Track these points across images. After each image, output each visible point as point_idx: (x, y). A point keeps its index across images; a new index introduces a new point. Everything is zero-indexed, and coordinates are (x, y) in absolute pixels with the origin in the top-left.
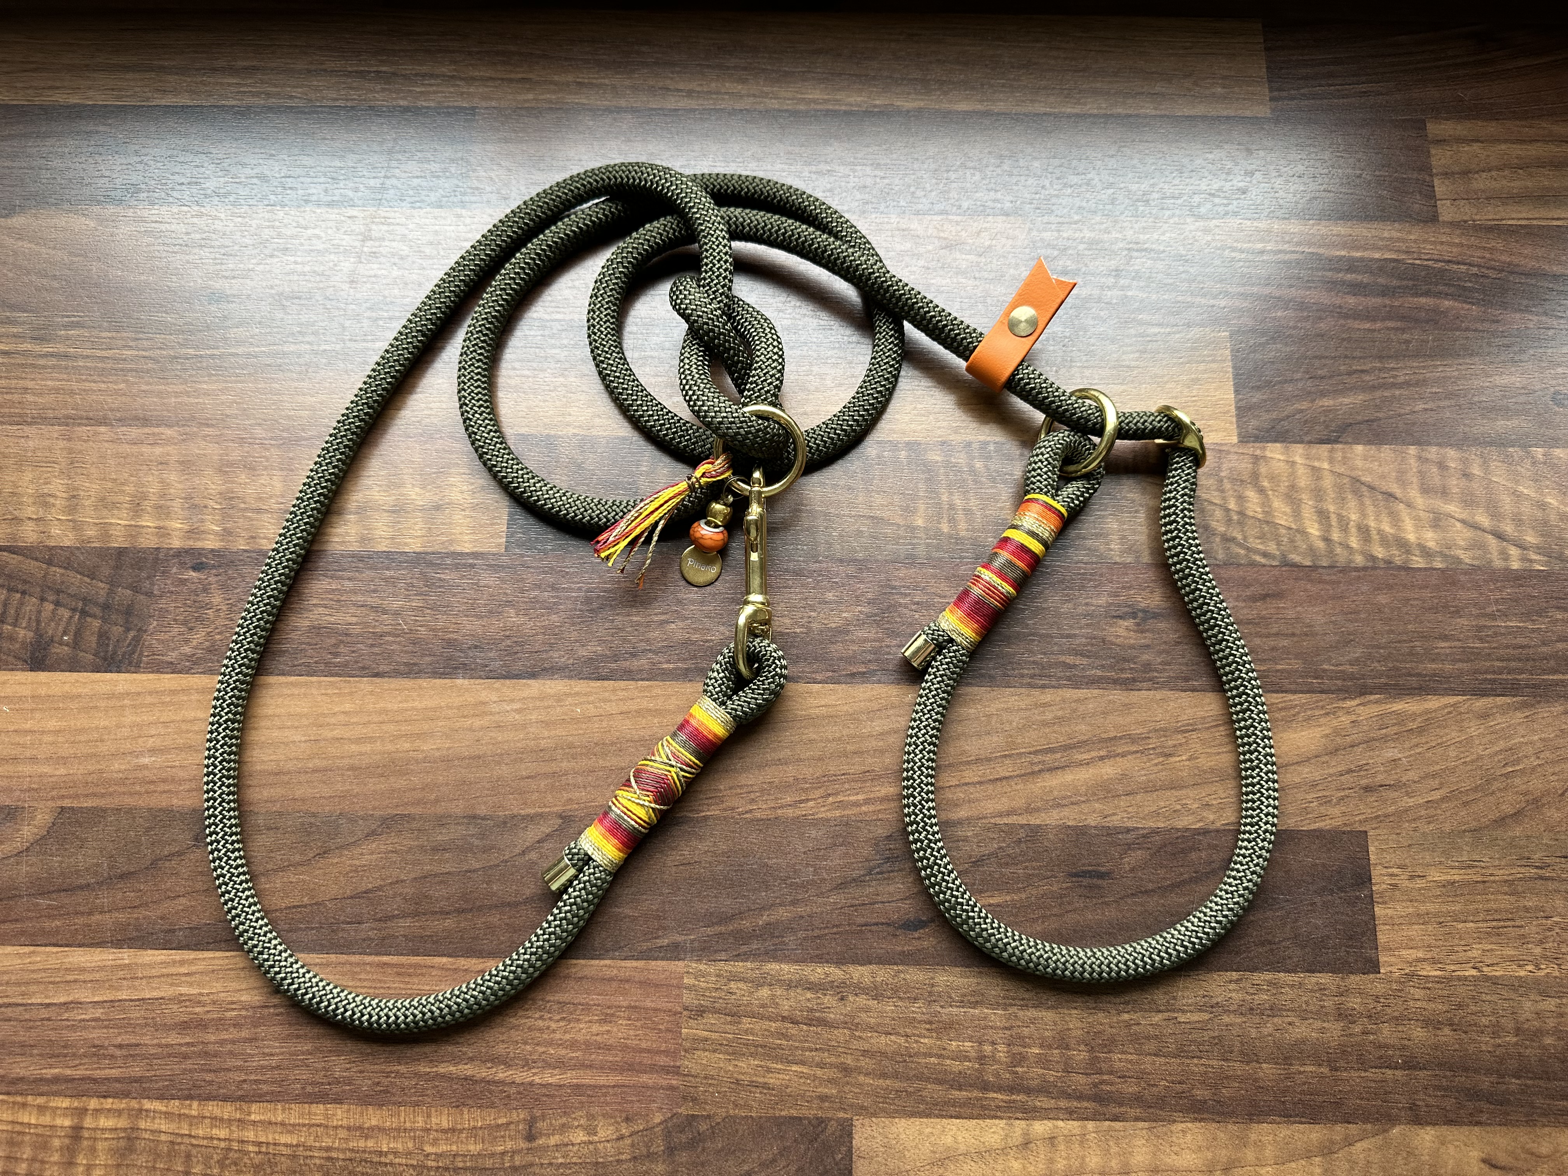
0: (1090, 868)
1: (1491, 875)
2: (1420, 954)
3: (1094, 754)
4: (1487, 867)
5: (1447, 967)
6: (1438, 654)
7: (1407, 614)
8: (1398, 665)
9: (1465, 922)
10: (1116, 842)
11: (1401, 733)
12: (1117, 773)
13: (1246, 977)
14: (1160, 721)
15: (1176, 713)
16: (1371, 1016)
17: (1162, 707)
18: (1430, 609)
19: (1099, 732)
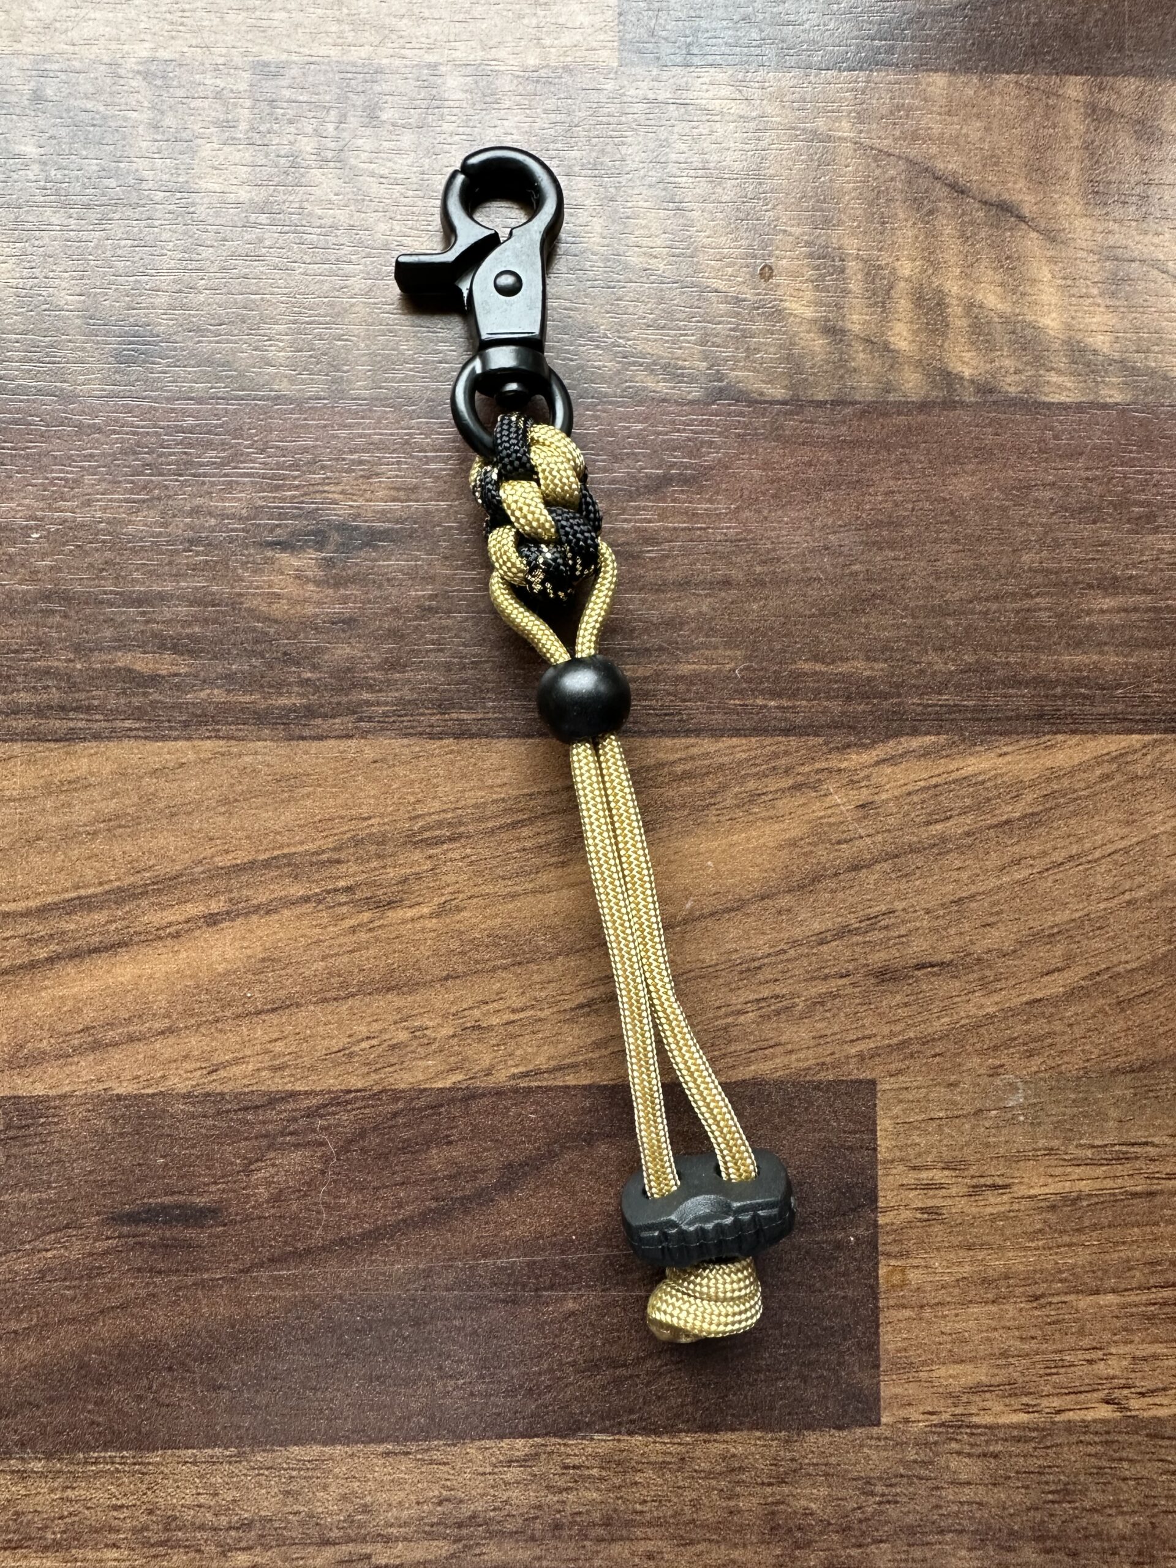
0: (168, 1200)
1: (1171, 1176)
2: (981, 1374)
3: (192, 910)
5: (1045, 1402)
6: (1091, 627)
7: (1021, 524)
8: (990, 656)
9: (1097, 1292)
10: (238, 1131)
11: (980, 830)
12: (249, 957)
13: (548, 1449)
14: (370, 818)
15: (413, 793)
16: (849, 1528)
17: (376, 780)
18: (1082, 510)
19: (209, 852)
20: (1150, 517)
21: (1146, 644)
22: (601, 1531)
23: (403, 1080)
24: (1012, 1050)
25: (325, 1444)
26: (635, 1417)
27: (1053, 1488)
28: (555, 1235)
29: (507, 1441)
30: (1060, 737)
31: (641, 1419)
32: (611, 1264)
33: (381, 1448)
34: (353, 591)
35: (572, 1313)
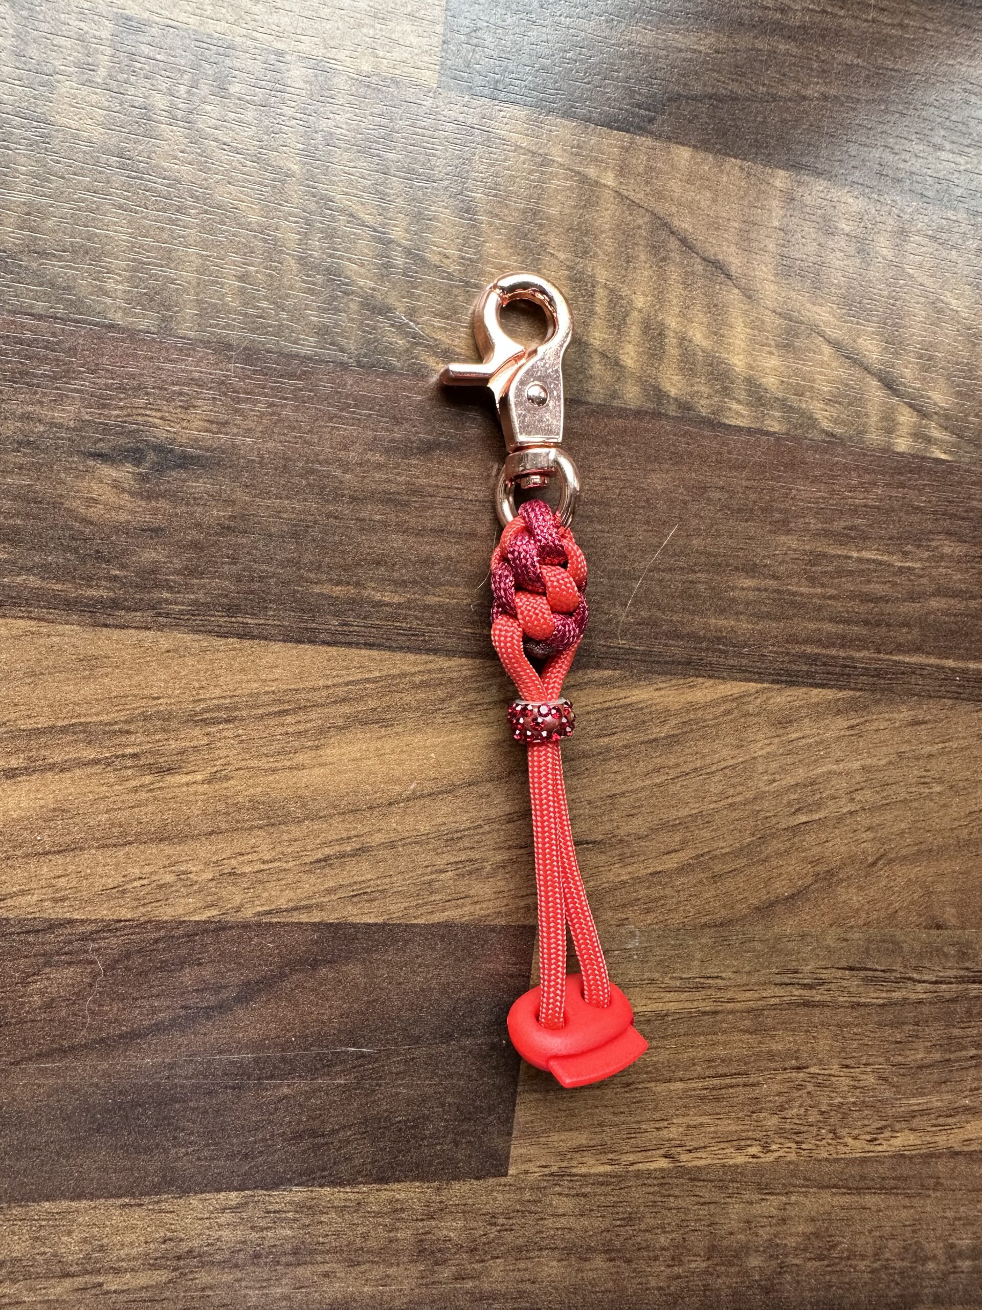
1: (730, 1001)
2: (583, 1139)
4: (726, 988)
5: (624, 1158)
6: (733, 600)
7: (696, 516)
8: (659, 614)
9: (669, 1081)
10: (19, 950)
11: (635, 745)
12: (42, 807)
13: (256, 1199)
14: (158, 698)
15: (198, 680)
16: (476, 1249)
17: (167, 667)
18: (739, 511)
19: (13, 716)
20: (785, 522)
21: (768, 616)
22: (290, 1258)
23: (166, 913)
24: (636, 908)
25: (72, 1199)
26: (326, 1173)
27: (621, 1216)
28: (279, 1037)
29: (223, 1194)
30: (700, 680)
31: (330, 1174)
32: (321, 1060)
33: (119, 1202)
34: (162, 504)
35: (286, 1097)
